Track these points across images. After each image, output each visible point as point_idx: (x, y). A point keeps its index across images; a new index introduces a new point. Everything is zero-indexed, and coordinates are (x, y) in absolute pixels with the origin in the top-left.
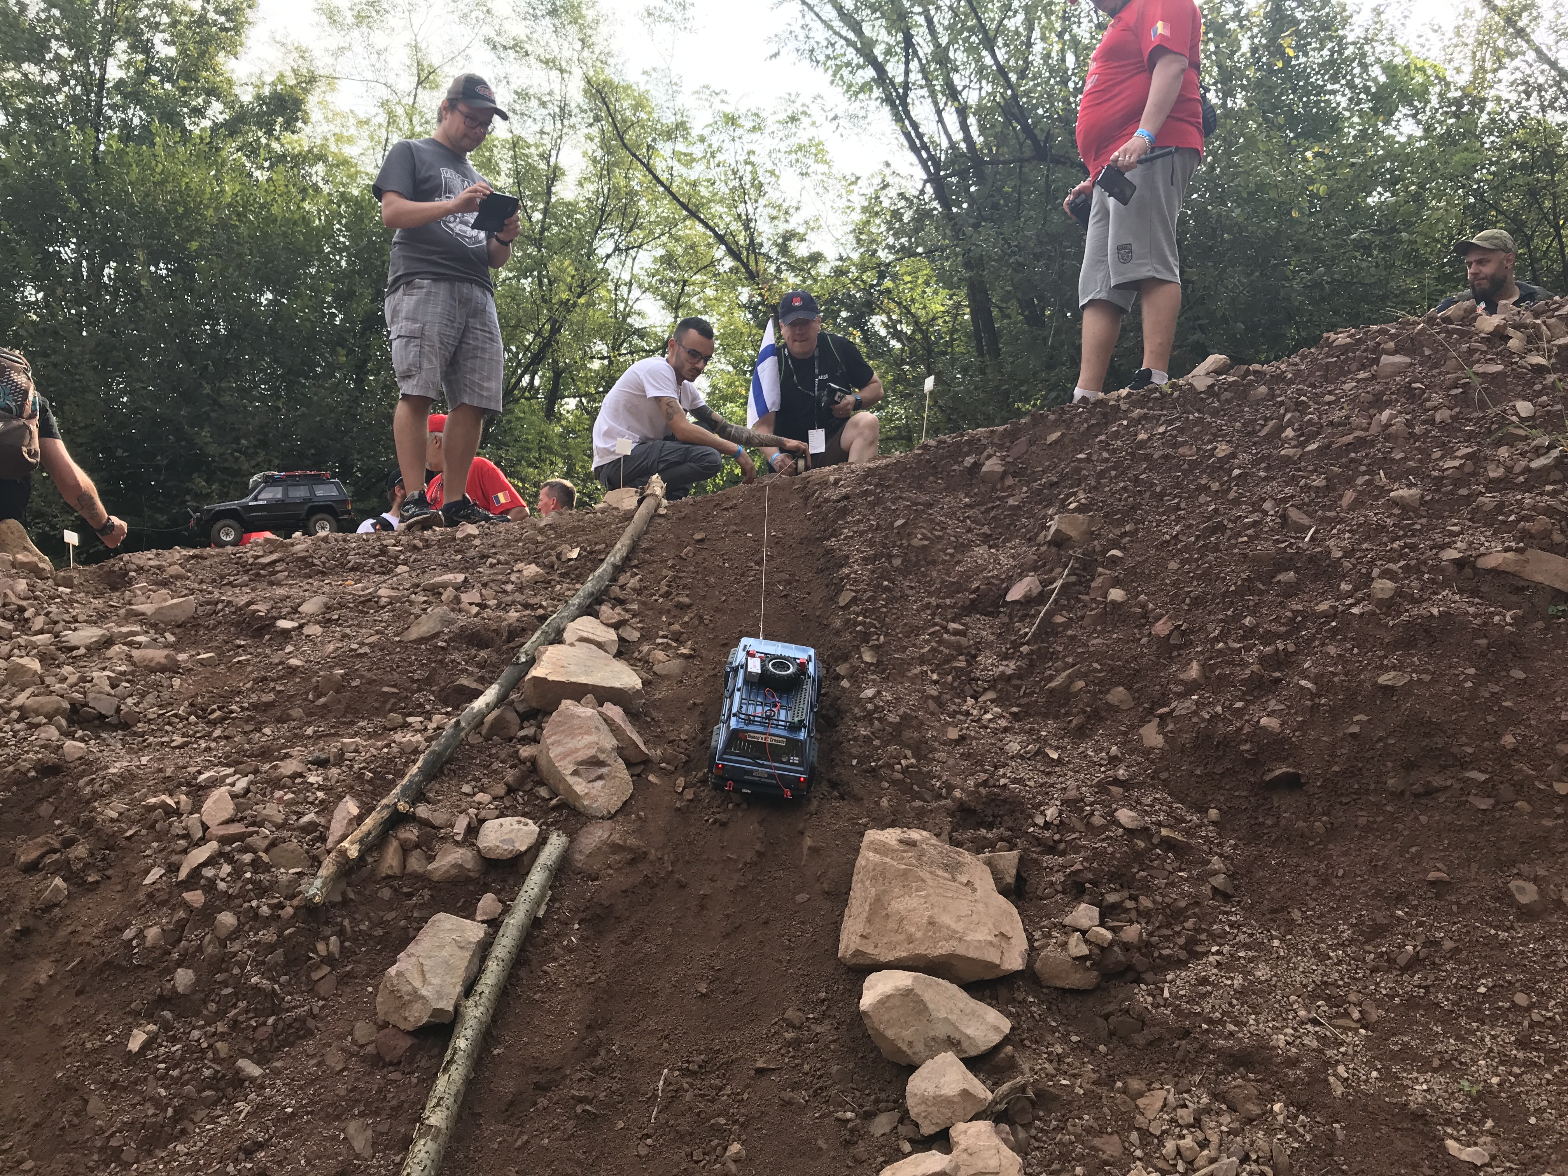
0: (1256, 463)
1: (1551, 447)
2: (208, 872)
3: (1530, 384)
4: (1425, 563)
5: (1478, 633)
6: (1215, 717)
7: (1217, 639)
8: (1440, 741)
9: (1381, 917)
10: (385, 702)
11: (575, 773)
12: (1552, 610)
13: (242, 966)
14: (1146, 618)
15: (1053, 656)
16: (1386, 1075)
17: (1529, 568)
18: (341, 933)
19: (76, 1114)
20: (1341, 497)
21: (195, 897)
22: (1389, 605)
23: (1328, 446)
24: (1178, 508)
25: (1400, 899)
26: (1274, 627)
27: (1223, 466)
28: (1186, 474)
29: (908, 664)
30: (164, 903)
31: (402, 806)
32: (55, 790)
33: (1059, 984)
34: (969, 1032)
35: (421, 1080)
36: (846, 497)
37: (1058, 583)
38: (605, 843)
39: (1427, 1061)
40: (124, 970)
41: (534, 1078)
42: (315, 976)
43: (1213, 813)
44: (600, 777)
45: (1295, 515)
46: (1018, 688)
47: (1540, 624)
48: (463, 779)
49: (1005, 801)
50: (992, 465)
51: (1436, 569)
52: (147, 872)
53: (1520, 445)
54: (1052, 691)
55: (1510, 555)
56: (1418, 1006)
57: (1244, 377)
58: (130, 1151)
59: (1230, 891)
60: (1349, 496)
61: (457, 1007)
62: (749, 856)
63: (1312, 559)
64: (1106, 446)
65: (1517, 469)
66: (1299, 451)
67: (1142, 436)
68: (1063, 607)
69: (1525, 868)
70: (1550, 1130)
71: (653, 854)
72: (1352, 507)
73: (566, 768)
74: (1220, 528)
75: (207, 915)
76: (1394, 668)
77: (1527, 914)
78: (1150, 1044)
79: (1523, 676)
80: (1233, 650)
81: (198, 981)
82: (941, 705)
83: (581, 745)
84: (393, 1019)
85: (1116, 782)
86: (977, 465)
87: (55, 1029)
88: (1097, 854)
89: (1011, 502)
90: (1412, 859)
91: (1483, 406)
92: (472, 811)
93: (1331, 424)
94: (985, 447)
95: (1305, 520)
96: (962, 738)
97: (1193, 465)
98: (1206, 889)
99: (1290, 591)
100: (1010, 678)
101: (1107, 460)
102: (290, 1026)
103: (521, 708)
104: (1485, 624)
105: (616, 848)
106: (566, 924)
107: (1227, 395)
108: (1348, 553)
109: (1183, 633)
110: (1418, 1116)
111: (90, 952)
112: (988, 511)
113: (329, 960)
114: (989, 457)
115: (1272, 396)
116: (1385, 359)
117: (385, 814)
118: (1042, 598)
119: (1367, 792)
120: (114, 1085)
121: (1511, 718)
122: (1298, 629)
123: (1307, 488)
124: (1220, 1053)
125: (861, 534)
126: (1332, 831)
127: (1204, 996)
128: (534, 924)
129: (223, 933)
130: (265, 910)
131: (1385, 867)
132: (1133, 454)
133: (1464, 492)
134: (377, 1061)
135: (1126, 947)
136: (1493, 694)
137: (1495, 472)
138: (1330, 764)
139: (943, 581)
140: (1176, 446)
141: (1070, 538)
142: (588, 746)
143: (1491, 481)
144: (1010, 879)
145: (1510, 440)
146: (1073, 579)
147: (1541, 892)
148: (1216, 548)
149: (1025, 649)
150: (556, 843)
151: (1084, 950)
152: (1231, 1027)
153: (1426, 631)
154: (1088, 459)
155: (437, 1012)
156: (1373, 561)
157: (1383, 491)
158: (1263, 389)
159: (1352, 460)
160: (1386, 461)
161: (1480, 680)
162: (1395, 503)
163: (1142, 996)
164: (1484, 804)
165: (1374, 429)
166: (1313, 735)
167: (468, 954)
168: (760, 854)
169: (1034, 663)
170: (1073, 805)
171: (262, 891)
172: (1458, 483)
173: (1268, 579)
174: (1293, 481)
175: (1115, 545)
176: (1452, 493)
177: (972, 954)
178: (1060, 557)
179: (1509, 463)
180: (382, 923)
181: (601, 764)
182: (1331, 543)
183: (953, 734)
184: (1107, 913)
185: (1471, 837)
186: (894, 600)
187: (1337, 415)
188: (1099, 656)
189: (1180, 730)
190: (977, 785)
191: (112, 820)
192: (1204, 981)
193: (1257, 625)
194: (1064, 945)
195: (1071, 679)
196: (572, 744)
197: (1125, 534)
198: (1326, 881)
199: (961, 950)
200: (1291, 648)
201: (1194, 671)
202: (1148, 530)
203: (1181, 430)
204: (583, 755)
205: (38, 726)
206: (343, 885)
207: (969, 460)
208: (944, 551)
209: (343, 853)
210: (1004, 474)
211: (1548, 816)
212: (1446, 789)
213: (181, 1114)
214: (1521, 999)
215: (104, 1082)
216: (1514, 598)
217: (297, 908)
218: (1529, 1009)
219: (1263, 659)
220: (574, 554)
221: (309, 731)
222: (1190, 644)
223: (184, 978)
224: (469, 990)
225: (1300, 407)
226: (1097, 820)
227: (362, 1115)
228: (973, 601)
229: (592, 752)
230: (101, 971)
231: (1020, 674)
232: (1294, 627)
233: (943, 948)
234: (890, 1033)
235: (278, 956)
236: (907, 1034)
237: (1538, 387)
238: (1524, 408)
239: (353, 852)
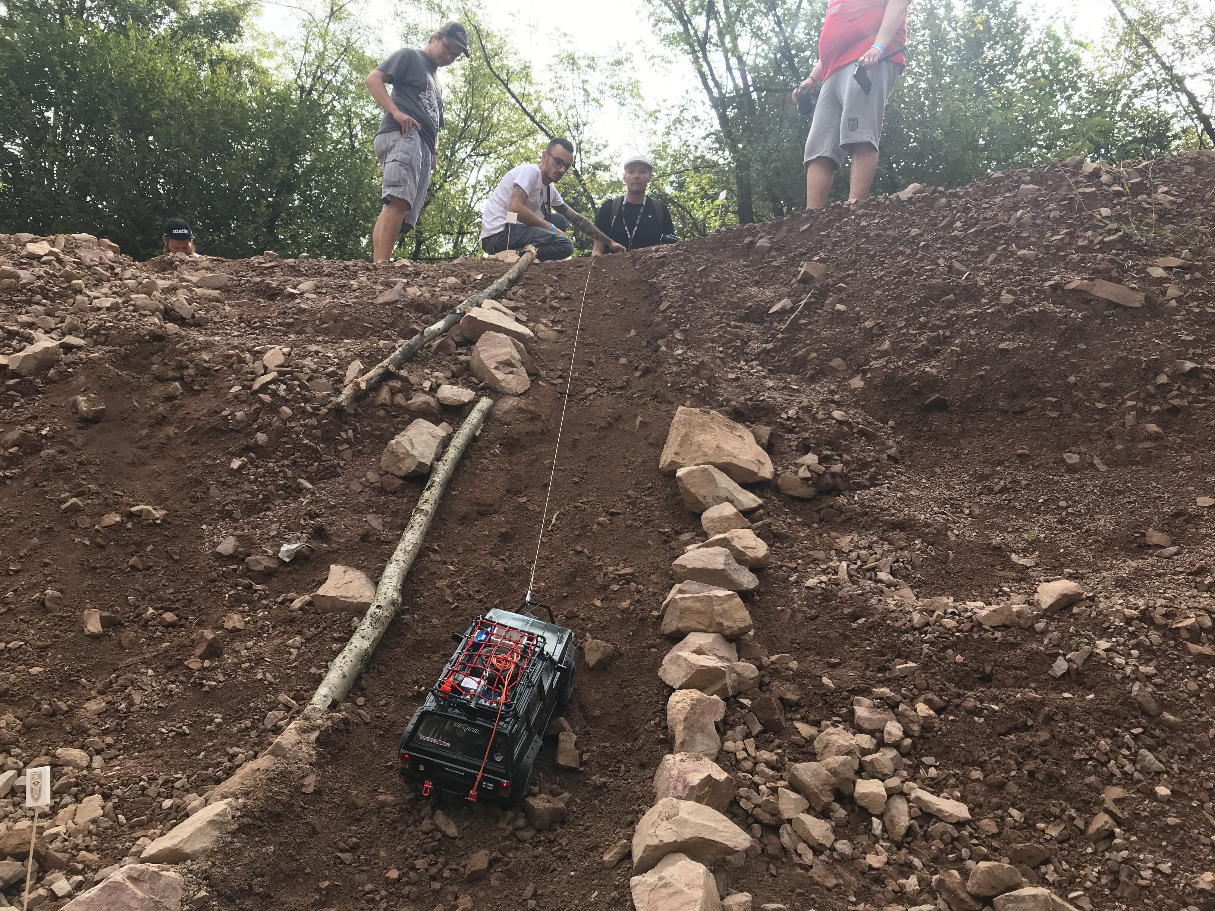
0: (936, 240)
1: (1117, 230)
2: (273, 387)
3: (1111, 200)
4: (1034, 287)
5: (1060, 321)
6: (897, 368)
7: (902, 328)
8: (1032, 381)
9: (987, 471)
10: (366, 332)
11: (496, 368)
12: (1106, 313)
13: (298, 435)
14: (858, 319)
15: (799, 340)
16: (980, 534)
17: (1095, 289)
18: (355, 430)
19: (204, 493)
20: (987, 257)
21: (267, 398)
22: (1010, 308)
23: (982, 231)
24: (883, 263)
25: (1000, 463)
26: (938, 323)
27: (913, 241)
28: (889, 244)
29: (706, 341)
30: (244, 402)
31: (391, 368)
32: (162, 350)
33: (791, 493)
34: (740, 498)
35: (409, 502)
36: (664, 256)
37: (803, 303)
38: (514, 407)
39: (1005, 529)
40: (223, 432)
41: (476, 508)
42: (340, 448)
43: (891, 423)
44: (512, 373)
45: (957, 265)
46: (774, 357)
47: (1098, 321)
48: (425, 366)
49: (763, 408)
50: (763, 242)
51: (1041, 291)
52: (231, 388)
53: (1099, 231)
54: (795, 358)
55: (1085, 281)
56: (1003, 509)
57: (932, 194)
58: (237, 514)
59: (898, 458)
60: (992, 256)
61: (432, 464)
62: (603, 424)
63: (965, 288)
64: (839, 229)
65: (1096, 242)
66: (963, 234)
67: (864, 223)
68: (806, 315)
69: (1074, 449)
70: (1070, 554)
71: (543, 417)
72: (993, 263)
73: (491, 365)
74: (911, 273)
75: (273, 408)
76: (1009, 340)
77: (1072, 469)
78: (845, 521)
79: (1084, 347)
80: (912, 335)
81: (270, 440)
82: (725, 364)
83: (500, 353)
84: (393, 469)
85: (833, 401)
86: (752, 243)
87: (180, 459)
88: (818, 430)
89: (774, 263)
90: (1009, 445)
91: (1081, 210)
92: (433, 380)
93: (985, 219)
94: (759, 232)
95: (964, 269)
96: (737, 379)
97: (895, 240)
98: (885, 456)
99: (951, 305)
100: (769, 351)
101: (839, 237)
102: (327, 469)
103: (457, 339)
104: (1066, 316)
105: (521, 410)
106: (492, 443)
107: (921, 204)
108: (987, 284)
109: (881, 327)
110: (998, 548)
111: (201, 423)
112: (758, 269)
113: (347, 441)
114: (761, 237)
115: (949, 204)
116: (1023, 186)
117: (381, 371)
118: (792, 310)
119: (986, 411)
120: (224, 483)
121: (1075, 368)
122: (953, 325)
123: (967, 252)
124: (886, 522)
125: (674, 275)
126: (963, 433)
127: (879, 499)
128: (473, 440)
129: (285, 417)
130: (309, 409)
131: (993, 448)
132: (857, 234)
133: (1062, 253)
134: (382, 491)
135: (834, 475)
136: (1066, 356)
137: (1081, 242)
138: (966, 393)
139: (728, 301)
140: (884, 230)
141: (813, 277)
142: (506, 353)
143: (1080, 247)
144: (764, 440)
145: (1094, 228)
146: (813, 300)
147: (1081, 458)
148: (906, 283)
149: (780, 336)
150: (485, 403)
151: (809, 475)
152: (893, 511)
153: (1030, 321)
154: (828, 236)
155: (421, 465)
156: (1003, 287)
157: (1013, 253)
158: (944, 200)
159: (996, 237)
160: (1018, 237)
161: (1059, 348)
162: (1020, 258)
163: (842, 500)
164: (1054, 414)
165: (1012, 222)
166: (956, 376)
167: (438, 441)
168: (609, 424)
169: (784, 344)
170: (807, 409)
171: (307, 401)
172: (1059, 249)
173: (937, 299)
174: (958, 249)
175: (842, 280)
176: (1055, 254)
177: (741, 464)
178: (805, 288)
179: (1091, 238)
180: (379, 429)
181: (512, 365)
182: (978, 279)
183: (732, 376)
184: (823, 460)
185: (1045, 433)
186: (696, 308)
187: (990, 214)
188: (827, 340)
189: (875, 376)
190: (746, 400)
191: (205, 361)
192: (880, 493)
193: (928, 322)
194: (796, 473)
195: (808, 353)
196: (495, 352)
197: (849, 275)
198: (957, 456)
199: (735, 461)
200: (948, 334)
201: (886, 345)
202: (864, 274)
203: (889, 222)
204: (501, 358)
205: (146, 316)
206: (355, 406)
207: (747, 240)
208: (730, 286)
209: (357, 384)
210: (770, 249)
211: (1090, 421)
212: (1031, 409)
213: (267, 499)
214: (1063, 504)
215: (218, 482)
216: (1085, 306)
217: (329, 409)
218: (1066, 508)
219: (929, 340)
220: (480, 277)
221: (320, 339)
222: (886, 333)
223: (261, 437)
224: (438, 458)
225: (966, 210)
226: (820, 415)
227: (374, 512)
228: (747, 314)
229: (508, 357)
230: (207, 432)
231: (775, 350)
232: (950, 323)
233: (724, 459)
234: (693, 490)
235: (318, 432)
236: (703, 492)
237: (1115, 202)
238: (1105, 211)
239: (363, 386)
